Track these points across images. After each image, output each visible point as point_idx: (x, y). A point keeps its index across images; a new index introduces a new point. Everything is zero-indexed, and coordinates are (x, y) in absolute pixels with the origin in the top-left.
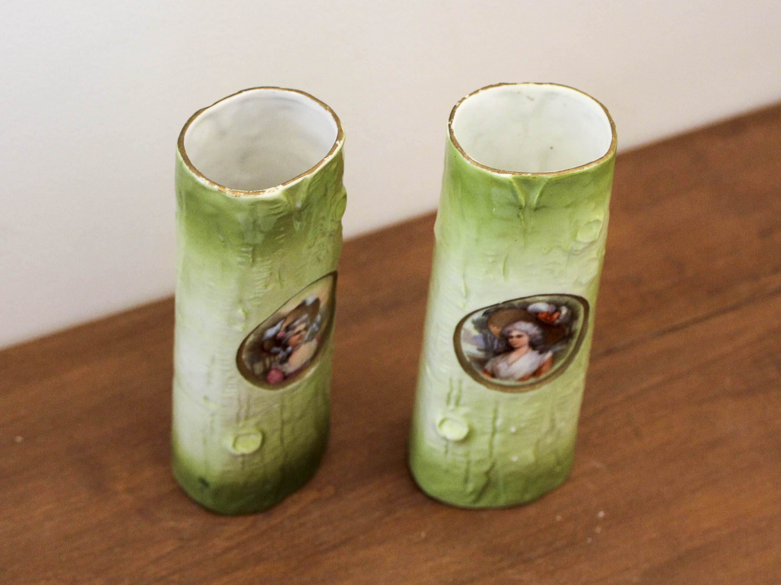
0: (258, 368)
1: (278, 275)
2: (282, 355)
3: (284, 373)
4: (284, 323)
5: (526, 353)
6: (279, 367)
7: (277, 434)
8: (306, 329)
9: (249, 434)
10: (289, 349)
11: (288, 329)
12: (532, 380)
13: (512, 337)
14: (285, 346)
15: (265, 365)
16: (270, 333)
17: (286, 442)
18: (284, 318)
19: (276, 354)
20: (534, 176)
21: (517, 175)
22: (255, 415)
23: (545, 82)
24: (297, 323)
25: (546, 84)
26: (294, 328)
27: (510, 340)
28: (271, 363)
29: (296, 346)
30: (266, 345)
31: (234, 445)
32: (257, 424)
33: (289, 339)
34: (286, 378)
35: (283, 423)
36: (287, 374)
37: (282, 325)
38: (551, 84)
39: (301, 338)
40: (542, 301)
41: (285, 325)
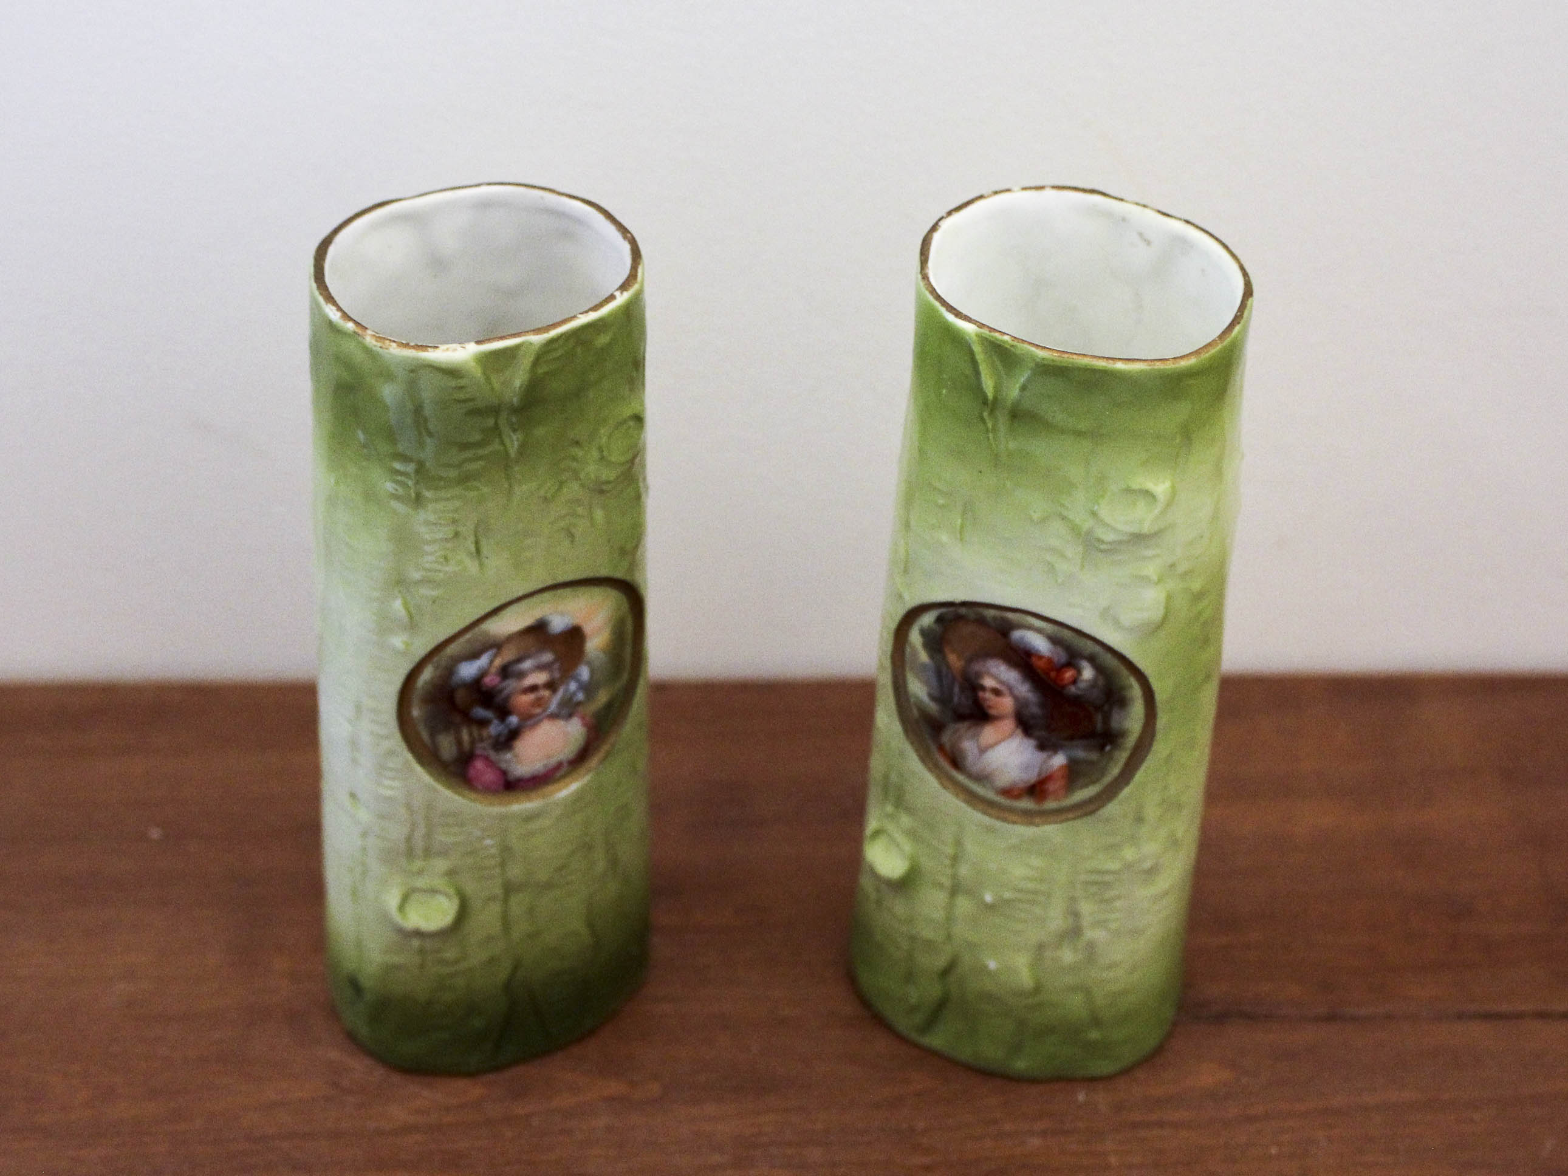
0: (447, 746)
1: (472, 539)
2: (495, 728)
3: (504, 773)
4: (495, 656)
5: (1011, 735)
6: (492, 755)
7: (496, 908)
8: (551, 686)
9: (433, 891)
10: (514, 720)
11: (506, 672)
12: (1026, 804)
13: (983, 688)
14: (503, 712)
15: (459, 742)
16: (468, 670)
17: (517, 934)
18: (496, 645)
19: (483, 723)
20: (1015, 343)
21: (985, 332)
22: (444, 853)
23: (1179, 215)
24: (527, 665)
25: (1180, 219)
26: (521, 675)
27: (981, 694)
28: (473, 742)
29: (529, 720)
30: (460, 696)
31: (401, 908)
32: (451, 873)
33: (508, 697)
34: (511, 785)
35: (509, 889)
36: (511, 778)
37: (491, 662)
38: (1187, 222)
39: (539, 702)
40: (1039, 631)
41: (498, 662)
